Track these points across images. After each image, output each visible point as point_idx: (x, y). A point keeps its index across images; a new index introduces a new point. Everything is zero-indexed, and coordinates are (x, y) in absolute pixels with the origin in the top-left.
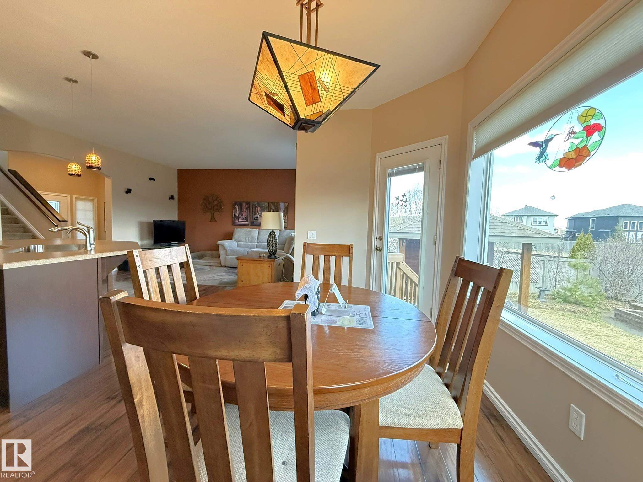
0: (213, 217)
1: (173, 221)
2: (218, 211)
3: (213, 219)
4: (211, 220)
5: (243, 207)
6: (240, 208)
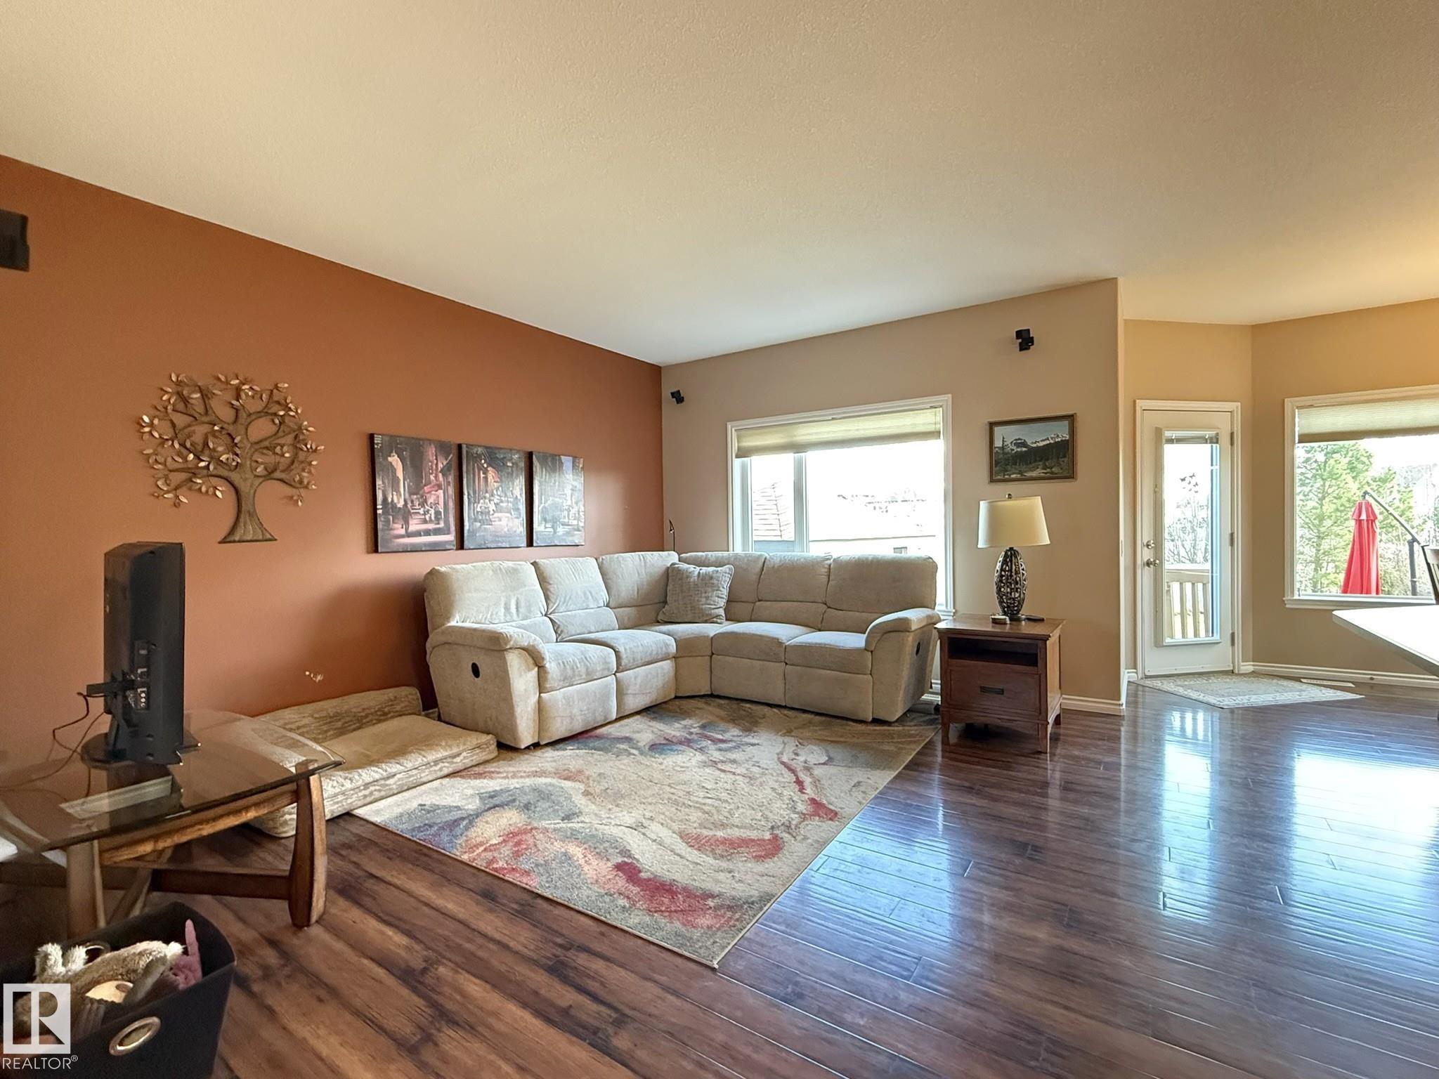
0: (246, 511)
2: (283, 480)
3: (248, 525)
4: (233, 531)
5: (424, 462)
6: (410, 470)
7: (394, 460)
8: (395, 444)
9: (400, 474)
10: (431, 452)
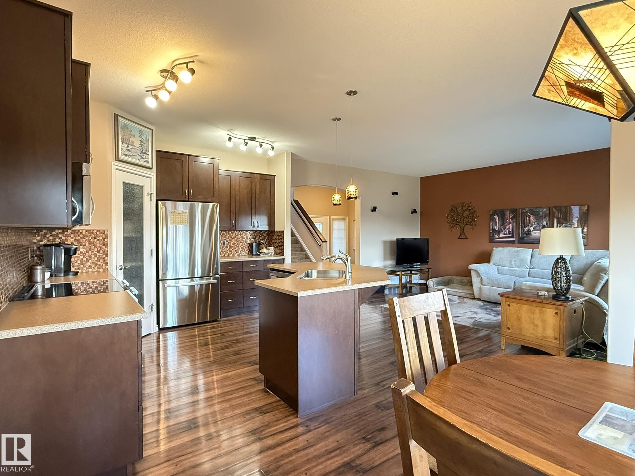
0: (462, 232)
1: (415, 239)
2: (470, 224)
3: (463, 235)
4: (460, 237)
5: (505, 216)
6: (500, 219)
7: (496, 217)
8: (495, 212)
9: (497, 221)
10: (507, 213)
